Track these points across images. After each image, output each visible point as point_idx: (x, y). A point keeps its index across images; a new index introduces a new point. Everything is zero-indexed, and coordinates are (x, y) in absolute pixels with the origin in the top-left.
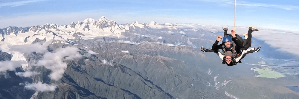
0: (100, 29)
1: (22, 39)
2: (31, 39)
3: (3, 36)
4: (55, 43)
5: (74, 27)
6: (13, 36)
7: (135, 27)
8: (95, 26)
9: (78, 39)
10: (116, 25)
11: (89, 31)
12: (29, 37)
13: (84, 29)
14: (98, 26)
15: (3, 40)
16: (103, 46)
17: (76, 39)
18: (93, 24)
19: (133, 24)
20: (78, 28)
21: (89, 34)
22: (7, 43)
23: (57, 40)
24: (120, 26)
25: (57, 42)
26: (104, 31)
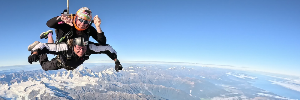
0: (80, 77)
1: (22, 89)
2: (29, 89)
3: (9, 85)
4: (46, 95)
5: (61, 76)
6: (16, 85)
7: (106, 73)
8: (76, 75)
9: (63, 88)
10: (92, 72)
11: (71, 80)
12: (28, 87)
13: (68, 78)
14: (79, 75)
15: (9, 89)
16: (81, 95)
17: (62, 88)
18: (74, 73)
19: (105, 72)
20: (64, 77)
21: (72, 82)
22: (12, 92)
23: (48, 93)
24: (95, 73)
25: (47, 94)
26: (83, 79)
